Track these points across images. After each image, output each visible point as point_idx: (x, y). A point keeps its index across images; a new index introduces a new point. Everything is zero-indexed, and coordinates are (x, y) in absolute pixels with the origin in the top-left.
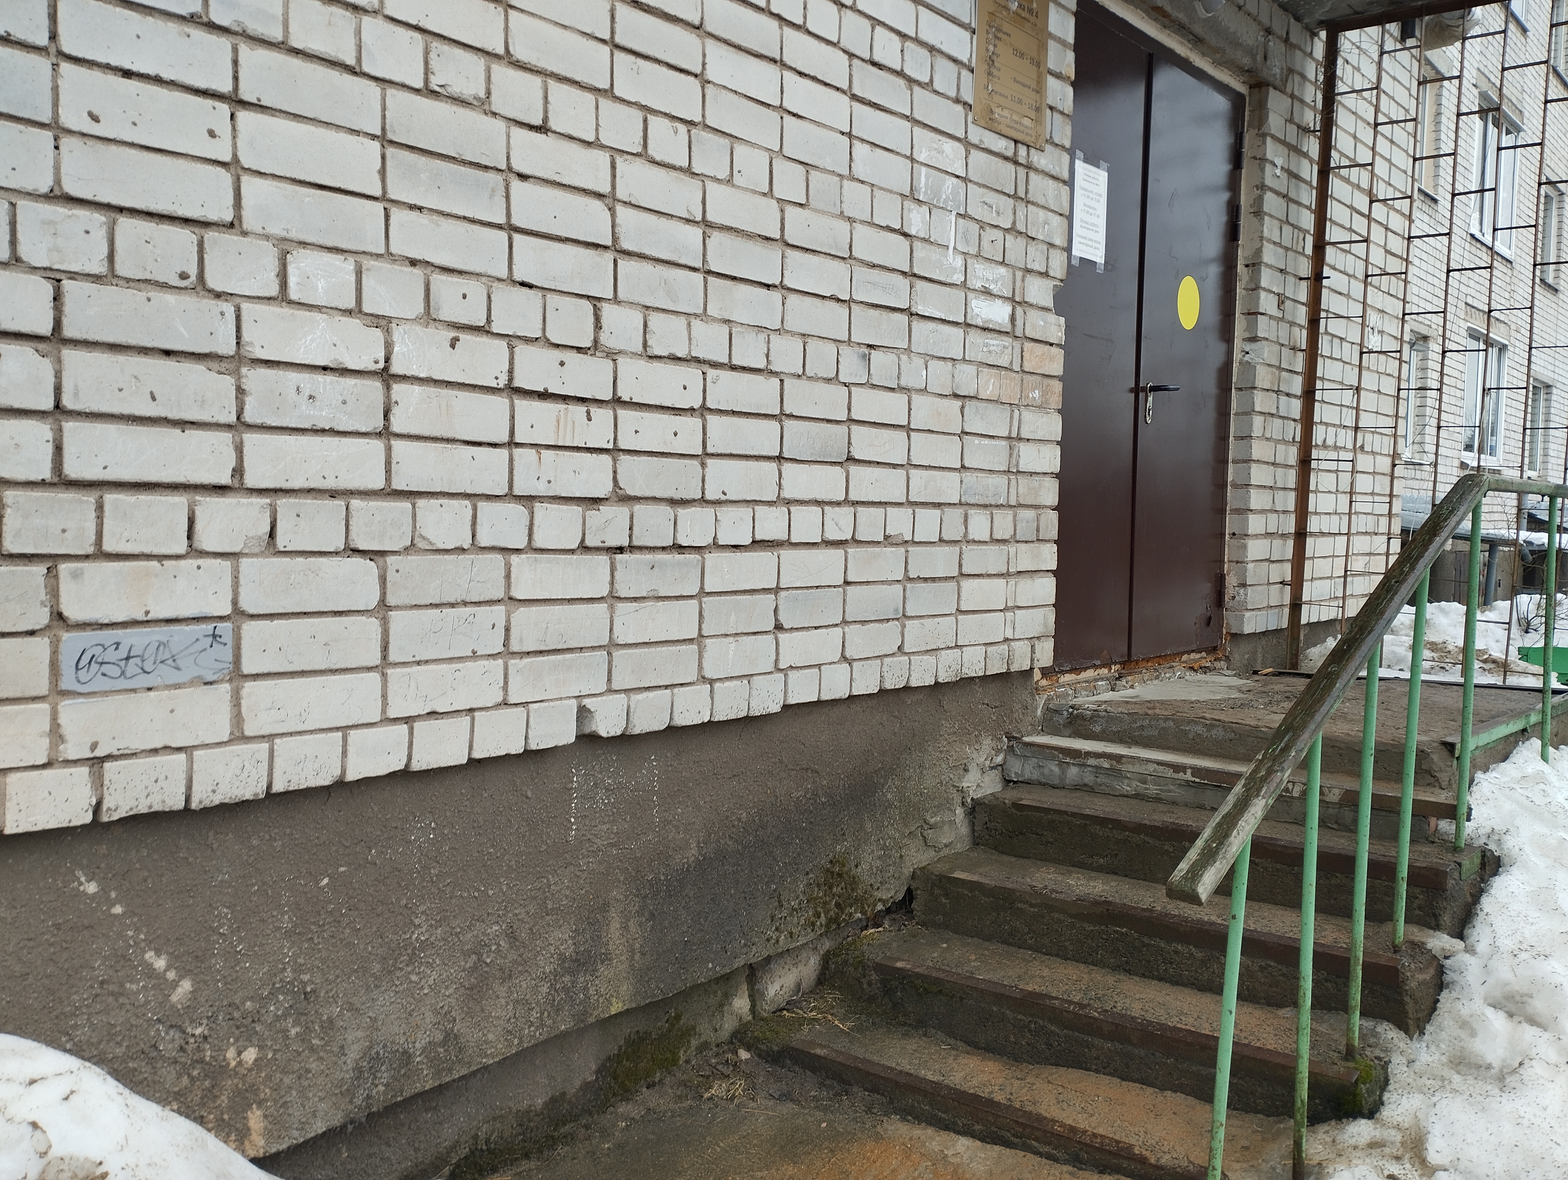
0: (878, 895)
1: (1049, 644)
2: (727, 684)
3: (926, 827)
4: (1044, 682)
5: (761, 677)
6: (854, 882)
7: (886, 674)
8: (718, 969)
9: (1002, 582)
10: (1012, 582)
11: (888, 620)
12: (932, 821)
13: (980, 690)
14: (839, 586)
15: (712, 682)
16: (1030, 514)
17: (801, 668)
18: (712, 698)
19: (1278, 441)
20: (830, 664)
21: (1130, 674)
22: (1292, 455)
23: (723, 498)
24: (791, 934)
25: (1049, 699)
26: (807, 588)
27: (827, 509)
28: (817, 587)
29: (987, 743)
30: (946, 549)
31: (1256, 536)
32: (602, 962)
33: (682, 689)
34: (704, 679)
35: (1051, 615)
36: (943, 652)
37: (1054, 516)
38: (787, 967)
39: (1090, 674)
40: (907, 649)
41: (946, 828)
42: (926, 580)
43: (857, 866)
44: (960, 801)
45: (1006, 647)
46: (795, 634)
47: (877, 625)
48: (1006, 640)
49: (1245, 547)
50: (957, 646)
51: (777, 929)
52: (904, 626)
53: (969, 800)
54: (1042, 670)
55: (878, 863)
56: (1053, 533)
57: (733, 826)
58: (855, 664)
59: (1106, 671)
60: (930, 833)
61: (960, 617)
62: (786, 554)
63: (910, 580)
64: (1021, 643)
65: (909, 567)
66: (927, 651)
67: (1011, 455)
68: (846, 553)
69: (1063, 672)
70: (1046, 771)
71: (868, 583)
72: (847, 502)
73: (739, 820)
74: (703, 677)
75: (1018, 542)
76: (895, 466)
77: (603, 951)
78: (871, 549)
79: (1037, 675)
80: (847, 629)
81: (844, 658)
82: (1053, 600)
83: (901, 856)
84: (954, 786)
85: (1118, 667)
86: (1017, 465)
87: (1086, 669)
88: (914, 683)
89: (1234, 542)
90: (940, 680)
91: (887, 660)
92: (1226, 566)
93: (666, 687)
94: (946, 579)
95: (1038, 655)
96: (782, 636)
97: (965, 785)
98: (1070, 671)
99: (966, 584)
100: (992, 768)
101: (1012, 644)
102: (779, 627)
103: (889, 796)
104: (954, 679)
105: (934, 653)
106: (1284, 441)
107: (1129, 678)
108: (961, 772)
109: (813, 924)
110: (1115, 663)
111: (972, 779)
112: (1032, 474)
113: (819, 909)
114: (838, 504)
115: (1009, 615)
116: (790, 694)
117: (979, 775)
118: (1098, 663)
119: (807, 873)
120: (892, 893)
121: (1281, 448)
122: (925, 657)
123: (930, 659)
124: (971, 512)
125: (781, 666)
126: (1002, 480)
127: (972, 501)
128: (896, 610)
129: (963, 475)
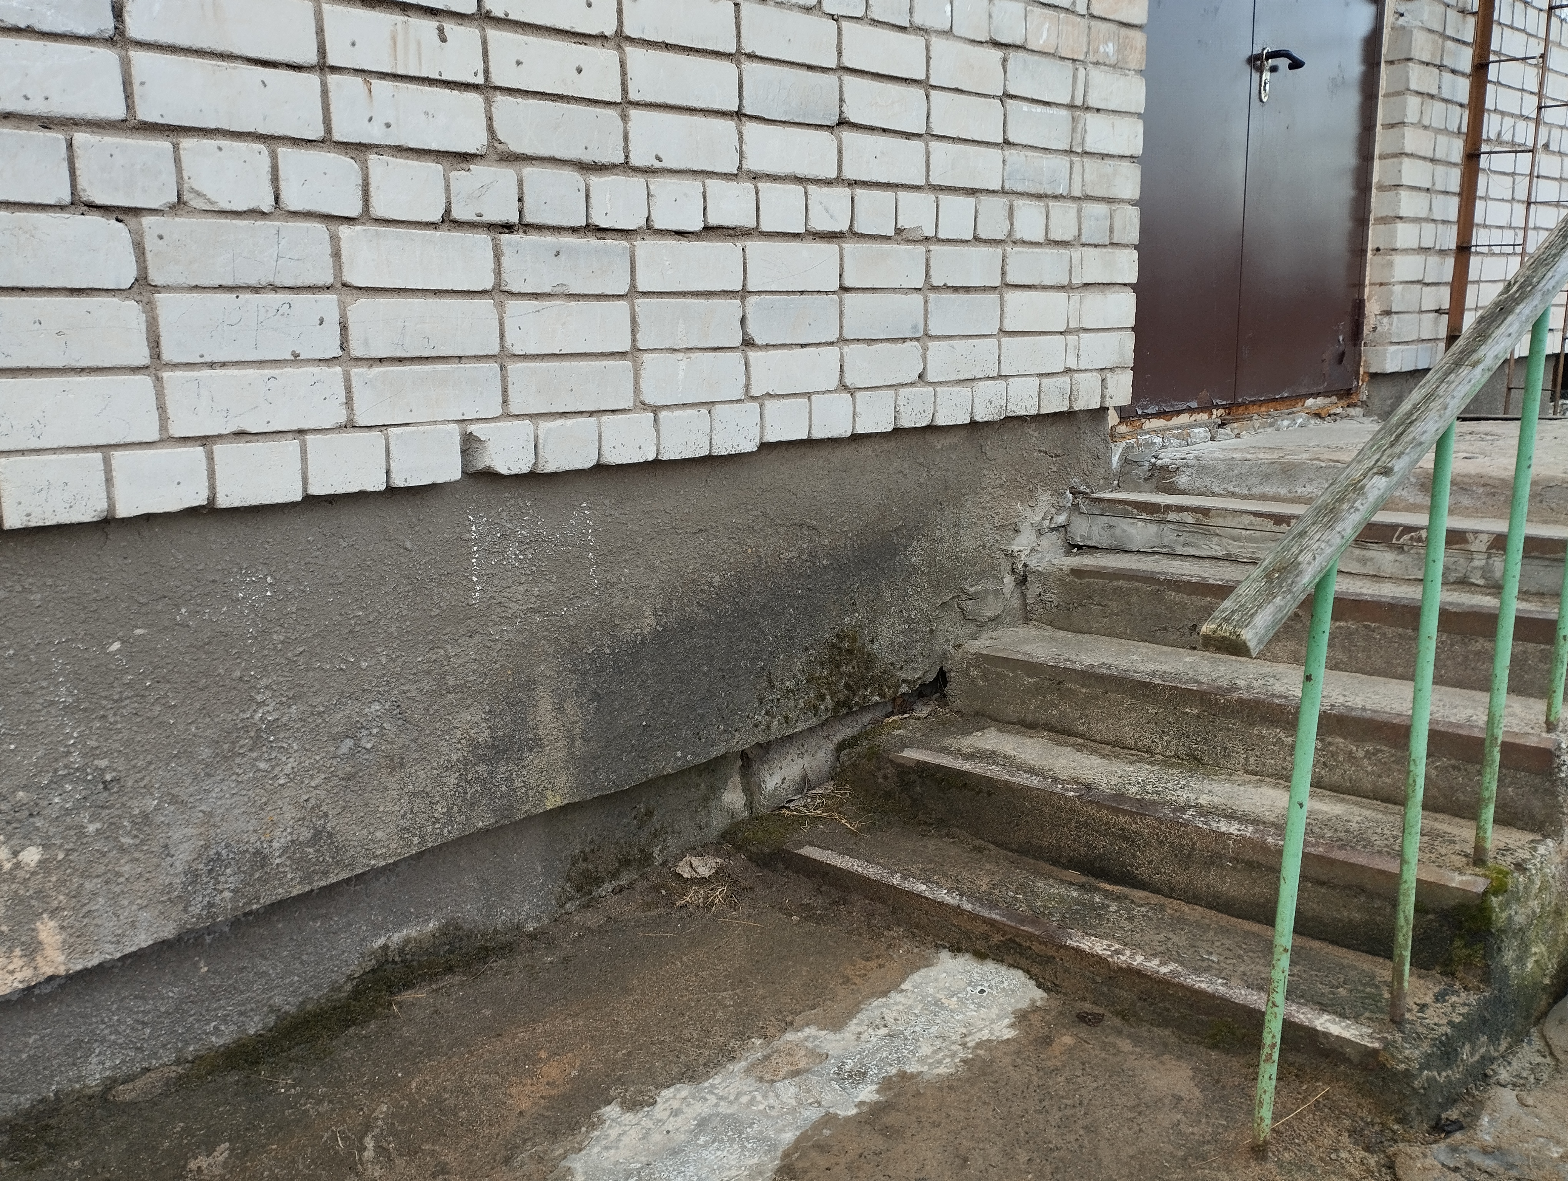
0: (902, 675)
1: (1127, 378)
2: (678, 413)
3: (964, 597)
4: (1123, 429)
5: (727, 406)
6: (869, 661)
7: (902, 409)
8: (689, 758)
9: (1062, 296)
10: (1076, 296)
11: (904, 340)
12: (972, 590)
13: (1036, 434)
14: (834, 293)
15: (656, 410)
16: (1102, 209)
17: (784, 396)
18: (657, 431)
19: (1438, 131)
20: (825, 392)
21: (1236, 420)
22: (1456, 150)
23: (657, 165)
24: (786, 718)
25: (1128, 449)
26: (788, 293)
27: (811, 188)
28: (802, 293)
29: (1045, 498)
30: (983, 250)
31: (1406, 251)
32: (531, 750)
33: (612, 417)
34: (645, 406)
35: (1129, 341)
36: (981, 383)
37: (1133, 215)
38: (789, 758)
39: (1184, 419)
40: (930, 377)
41: (991, 598)
42: (956, 289)
43: (872, 641)
44: (1009, 568)
45: (1066, 379)
46: (772, 352)
47: (888, 345)
48: (1068, 371)
49: (1391, 264)
50: (1000, 376)
51: (767, 713)
52: (925, 349)
53: (1020, 566)
54: (1120, 410)
55: (901, 638)
56: (1133, 235)
57: (703, 591)
58: (859, 395)
59: (1204, 416)
60: (969, 605)
61: (1004, 340)
62: (754, 246)
63: (935, 288)
64: (1087, 375)
65: (932, 272)
66: (960, 382)
67: (1074, 130)
68: (841, 249)
69: (1147, 416)
70: (1118, 532)
71: (874, 290)
72: (839, 181)
73: (711, 584)
74: (643, 404)
75: (1084, 245)
76: (908, 136)
77: (530, 736)
78: (877, 246)
79: (1113, 418)
80: (846, 349)
81: (843, 387)
82: (1132, 323)
83: (931, 631)
84: (1002, 550)
85: (1221, 411)
86: (1083, 144)
87: (1179, 413)
88: (941, 421)
89: (1378, 259)
90: (978, 418)
91: (903, 391)
92: (1367, 290)
93: (591, 414)
94: (985, 289)
95: (1110, 391)
96: (752, 354)
97: (1015, 548)
98: (1159, 415)
99: (1012, 297)
100: (1053, 530)
101: (1076, 375)
102: (748, 343)
103: (914, 560)
104: (996, 418)
105: (970, 384)
106: (1445, 131)
107: (1236, 425)
108: (1011, 533)
109: (815, 708)
110: (1218, 407)
111: (1026, 542)
112: (1103, 156)
113: (823, 691)
114: (829, 183)
115: (1072, 339)
116: (768, 429)
117: (1033, 536)
118: (1194, 405)
119: (807, 649)
120: (920, 673)
121: (1442, 139)
122: (957, 389)
123: (964, 392)
124: (1019, 202)
125: (754, 392)
126: (1063, 162)
127: (1019, 188)
128: (915, 328)
129: (1007, 153)
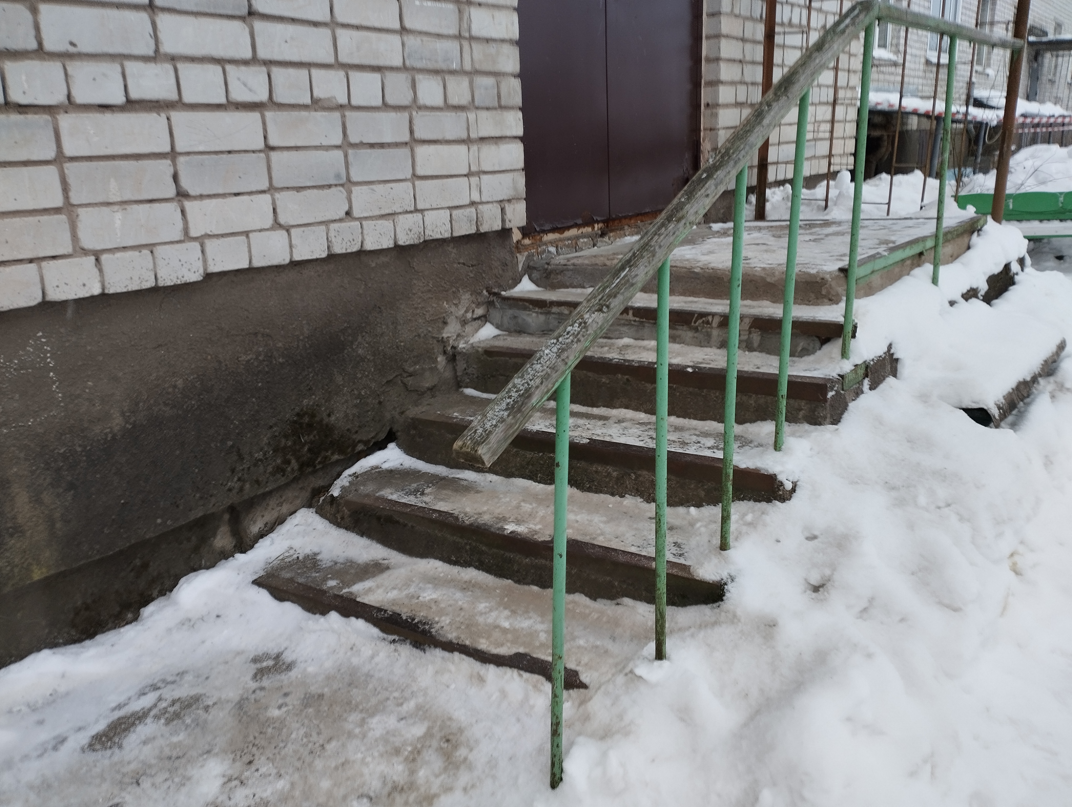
0: (357, 437)
1: (521, 207)
2: (119, 255)
3: (405, 375)
4: (527, 241)
5: (167, 247)
7: (333, 240)
9: (463, 149)
10: (474, 148)
11: (330, 186)
12: (412, 369)
13: (455, 251)
14: (260, 151)
15: (96, 253)
16: (490, 81)
17: (223, 236)
18: (101, 271)
19: (745, 19)
20: (260, 231)
21: (612, 231)
22: (760, 31)
23: (72, 49)
25: (529, 257)
26: (216, 153)
27: (229, 67)
28: (229, 152)
29: (466, 298)
30: (392, 115)
31: (727, 106)
33: (52, 263)
34: (85, 252)
35: (521, 180)
36: (401, 217)
37: (516, 84)
38: (270, 508)
39: (573, 232)
40: (356, 213)
41: (427, 374)
42: (372, 146)
43: (329, 415)
44: (441, 349)
45: (473, 210)
46: (207, 202)
47: (315, 191)
48: (473, 203)
49: (716, 116)
50: (416, 210)
52: (349, 193)
53: (449, 348)
54: (522, 229)
56: (518, 100)
57: (168, 393)
58: (293, 231)
59: (589, 229)
60: (410, 381)
61: (418, 183)
62: (177, 116)
63: (354, 146)
64: (490, 206)
65: (349, 132)
66: (382, 217)
67: (461, 19)
68: (263, 118)
69: (546, 232)
71: (297, 148)
72: (254, 61)
74: (83, 249)
75: (477, 108)
76: (315, 24)
78: (295, 114)
79: (516, 236)
80: (277, 195)
81: (277, 225)
82: (521, 164)
83: (380, 403)
84: (434, 338)
85: (601, 225)
86: (469, 30)
87: (569, 228)
88: (369, 246)
89: (709, 111)
90: (401, 243)
91: (333, 226)
92: (702, 134)
93: (31, 261)
94: (397, 145)
95: (509, 217)
96: (188, 204)
97: (445, 335)
98: (553, 230)
99: (421, 151)
100: (475, 319)
101: (480, 207)
102: (182, 195)
103: (360, 351)
104: (416, 242)
105: (391, 218)
106: (751, 18)
107: (611, 234)
108: (441, 325)
109: (283, 471)
110: (598, 222)
111: (453, 331)
112: (488, 40)
113: (288, 457)
114: (245, 63)
115: (474, 180)
116: (210, 262)
117: (458, 326)
118: (579, 221)
119: (271, 427)
120: (373, 434)
122: (380, 222)
123: (387, 224)
124: (419, 77)
125: (194, 235)
126: (453, 46)
127: (419, 65)
128: (338, 176)
129: (405, 38)
